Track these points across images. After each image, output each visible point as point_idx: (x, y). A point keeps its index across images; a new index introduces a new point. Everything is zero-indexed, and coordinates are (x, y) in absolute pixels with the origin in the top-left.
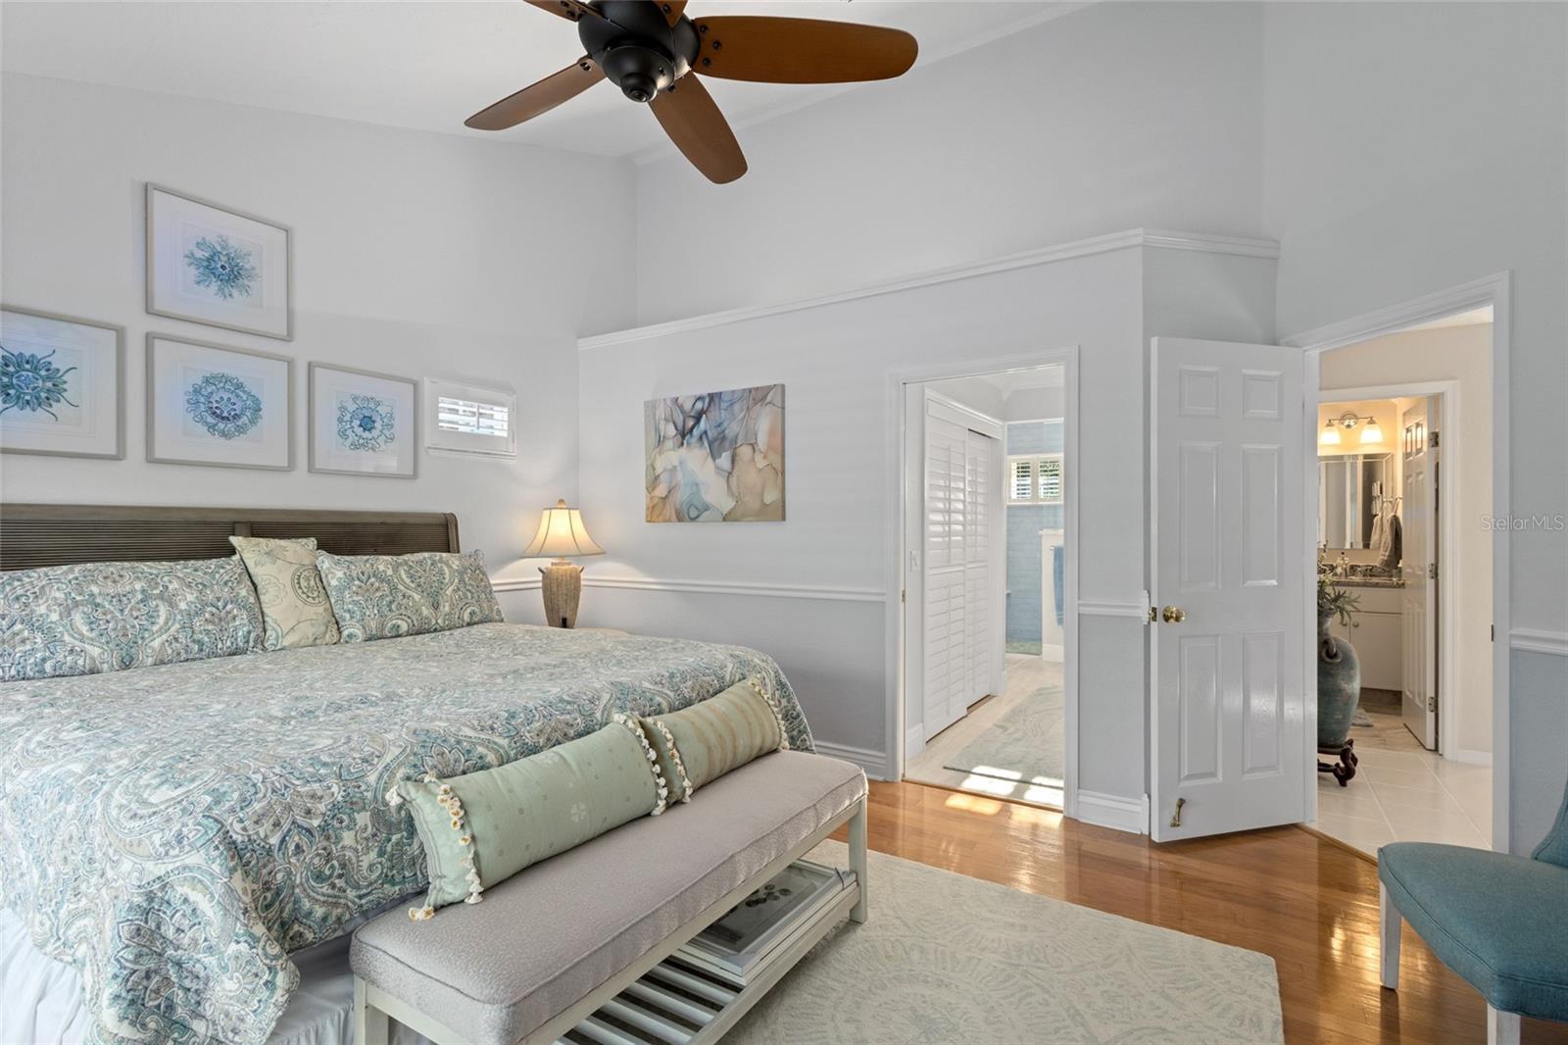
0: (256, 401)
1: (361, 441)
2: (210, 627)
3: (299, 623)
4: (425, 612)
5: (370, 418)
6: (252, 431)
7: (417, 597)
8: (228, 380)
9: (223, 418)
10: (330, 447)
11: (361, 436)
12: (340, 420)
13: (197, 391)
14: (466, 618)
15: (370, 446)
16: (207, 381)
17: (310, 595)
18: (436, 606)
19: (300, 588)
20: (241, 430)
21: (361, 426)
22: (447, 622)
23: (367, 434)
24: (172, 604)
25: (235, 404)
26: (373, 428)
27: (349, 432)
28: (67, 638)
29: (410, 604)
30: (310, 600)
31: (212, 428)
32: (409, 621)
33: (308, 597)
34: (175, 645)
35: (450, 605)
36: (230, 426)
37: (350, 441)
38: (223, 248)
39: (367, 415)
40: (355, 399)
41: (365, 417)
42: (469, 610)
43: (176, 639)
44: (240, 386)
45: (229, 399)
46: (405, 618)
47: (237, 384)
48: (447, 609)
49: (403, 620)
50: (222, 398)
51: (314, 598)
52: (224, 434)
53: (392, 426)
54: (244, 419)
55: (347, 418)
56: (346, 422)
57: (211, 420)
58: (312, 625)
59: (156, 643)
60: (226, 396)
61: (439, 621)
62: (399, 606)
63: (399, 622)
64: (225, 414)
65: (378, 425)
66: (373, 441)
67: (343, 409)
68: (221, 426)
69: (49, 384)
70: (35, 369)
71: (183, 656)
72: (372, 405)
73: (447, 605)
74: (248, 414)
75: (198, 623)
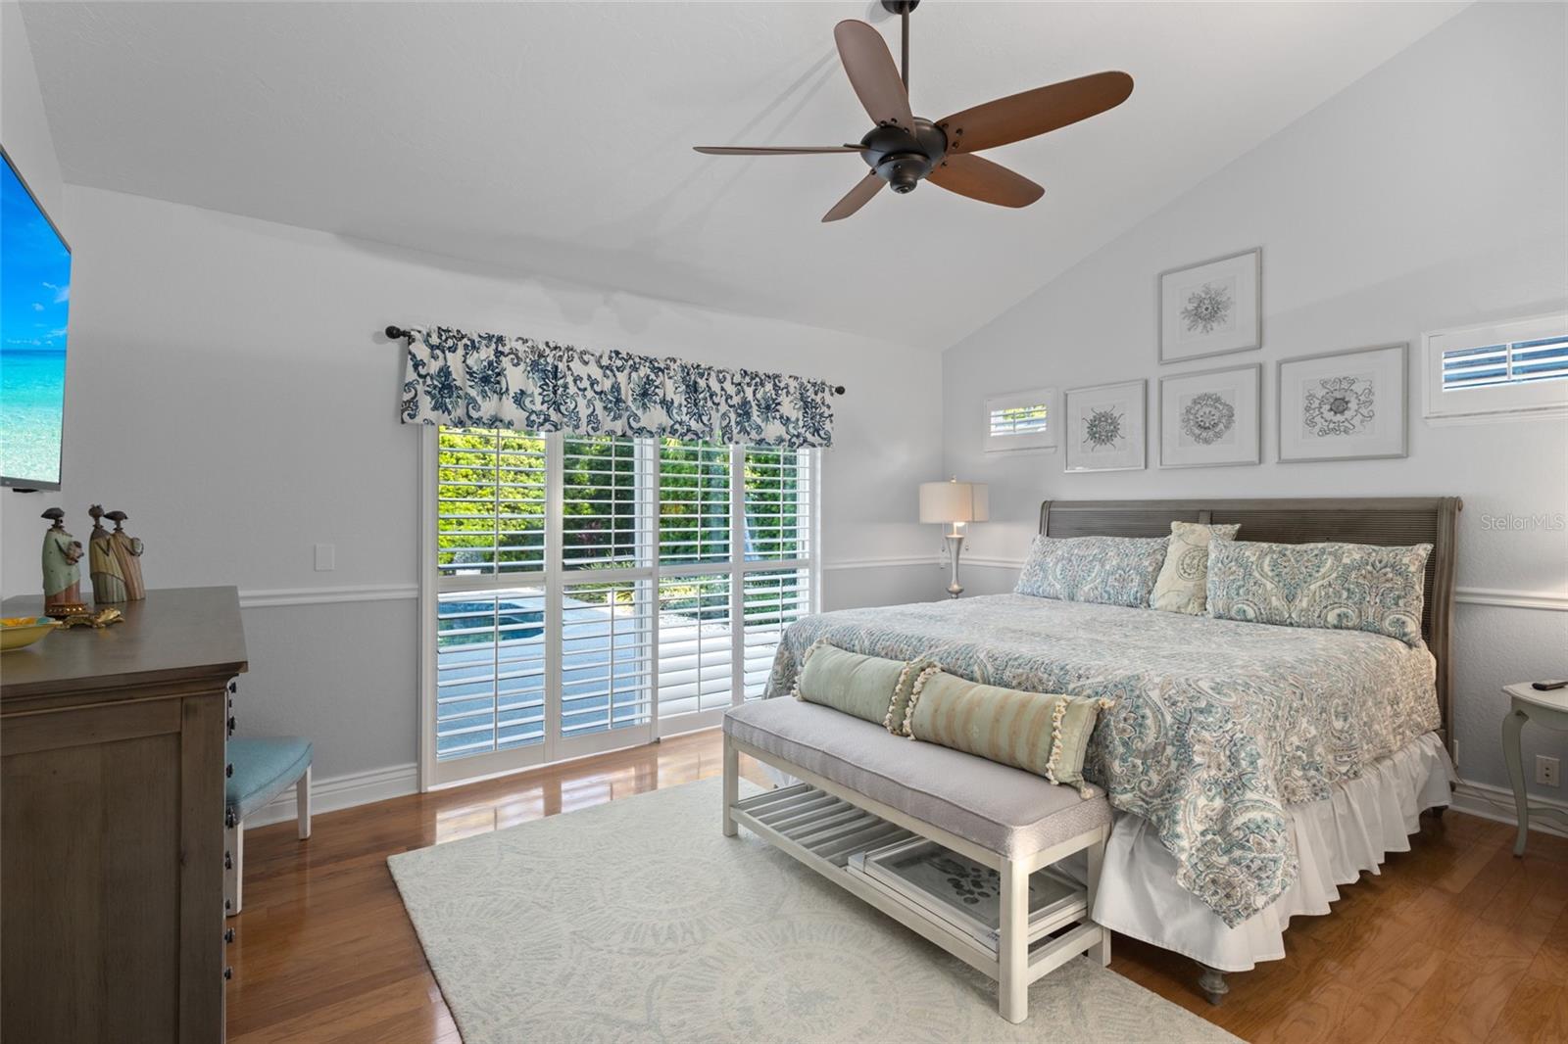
0: (1230, 409)
1: (1332, 426)
2: (1116, 584)
3: (1169, 591)
4: (1275, 602)
5: (1343, 399)
6: (1226, 435)
7: (1269, 586)
8: (1210, 397)
9: (1205, 428)
10: (1297, 438)
11: (1331, 421)
12: (1307, 409)
13: (1188, 411)
14: (1332, 618)
15: (1342, 429)
16: (1195, 402)
17: (1188, 571)
18: (1290, 599)
19: (1182, 564)
20: (1218, 435)
21: (1331, 410)
22: (1303, 619)
23: (1339, 418)
24: (1103, 566)
25: (1213, 415)
26: (1346, 409)
27: (1318, 419)
28: (1050, 577)
29: (1260, 592)
30: (1186, 575)
31: (1198, 437)
32: (1255, 608)
33: (1185, 572)
34: (1096, 592)
35: (1309, 601)
36: (1211, 433)
37: (1317, 428)
38: (1207, 294)
39: (1338, 397)
40: (1324, 384)
41: (1336, 399)
42: (1337, 611)
43: (1097, 588)
44: (1218, 400)
45: (1210, 412)
46: (1251, 604)
47: (1216, 399)
48: (1304, 604)
49: (1249, 605)
50: (1205, 413)
51: (1189, 574)
52: (1207, 441)
53: (1371, 402)
54: (1221, 426)
55: (1316, 404)
56: (1314, 409)
57: (1197, 431)
58: (1178, 595)
59: (1086, 589)
60: (1207, 410)
61: (1293, 615)
62: (1248, 590)
63: (1246, 607)
64: (1207, 425)
65: (1353, 405)
66: (1346, 424)
67: (1311, 397)
68: (1204, 434)
69: (1112, 427)
70: (1106, 421)
71: (1099, 600)
72: (1345, 385)
73: (1305, 600)
74: (1224, 421)
75: (1111, 579)
